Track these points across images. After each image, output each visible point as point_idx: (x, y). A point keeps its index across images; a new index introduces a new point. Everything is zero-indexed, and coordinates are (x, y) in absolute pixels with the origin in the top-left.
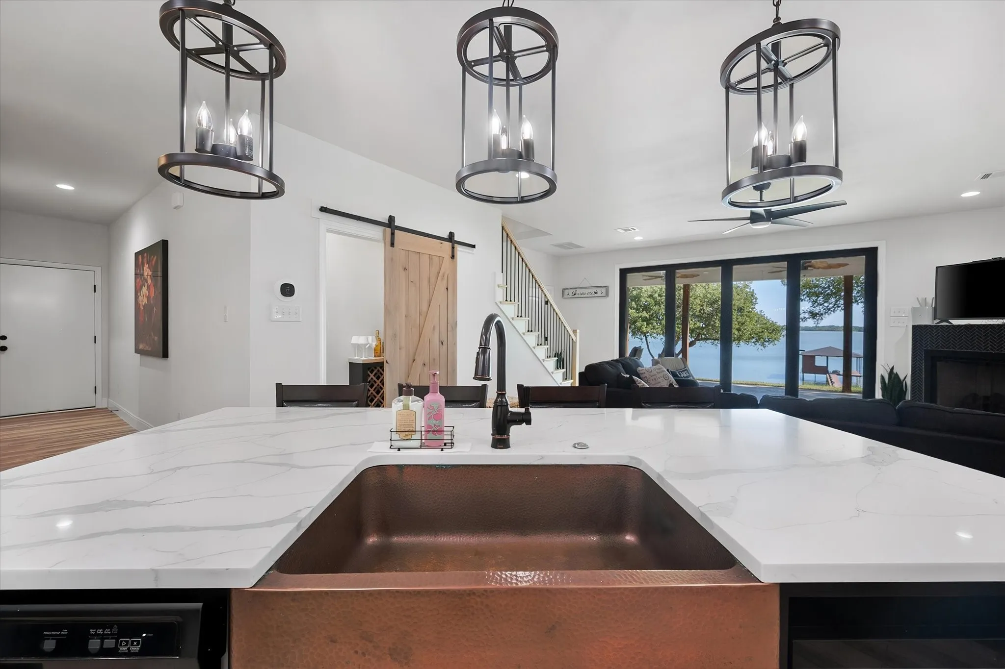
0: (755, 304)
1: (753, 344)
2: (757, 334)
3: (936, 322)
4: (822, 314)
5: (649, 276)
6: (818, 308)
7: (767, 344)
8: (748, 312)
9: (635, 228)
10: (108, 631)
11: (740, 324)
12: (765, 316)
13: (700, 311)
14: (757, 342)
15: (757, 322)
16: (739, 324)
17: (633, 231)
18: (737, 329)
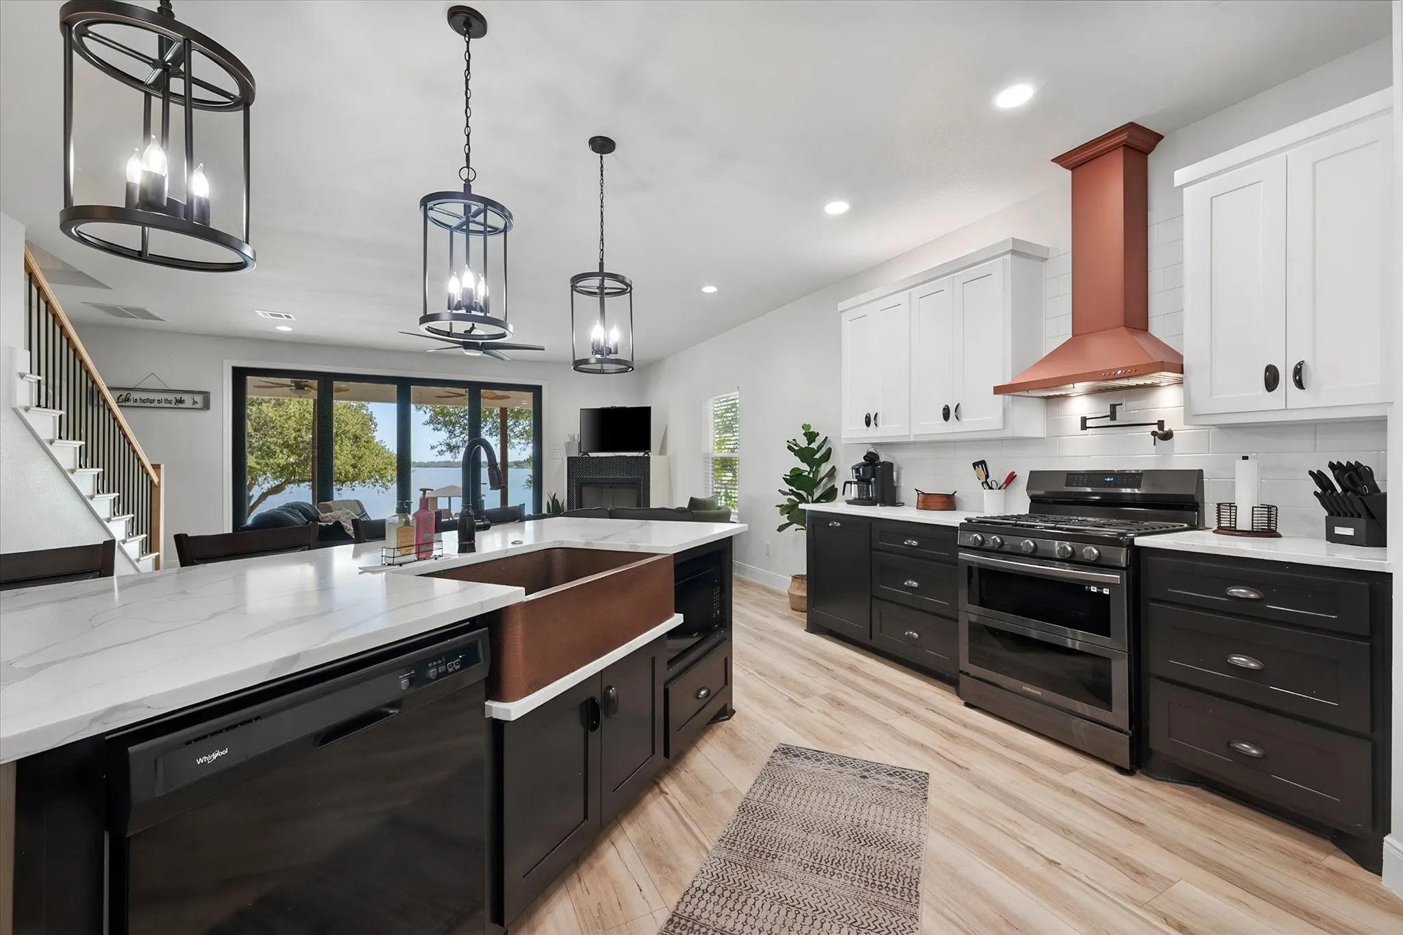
0: (374, 431)
1: (371, 486)
2: (379, 472)
3: (581, 454)
4: (459, 447)
5: (272, 383)
6: (454, 440)
7: (389, 484)
8: (367, 442)
9: (290, 315)
10: (440, 662)
11: (356, 459)
12: (387, 448)
13: (295, 438)
14: (377, 482)
15: (376, 455)
16: (354, 458)
17: (285, 318)
18: (351, 465)
